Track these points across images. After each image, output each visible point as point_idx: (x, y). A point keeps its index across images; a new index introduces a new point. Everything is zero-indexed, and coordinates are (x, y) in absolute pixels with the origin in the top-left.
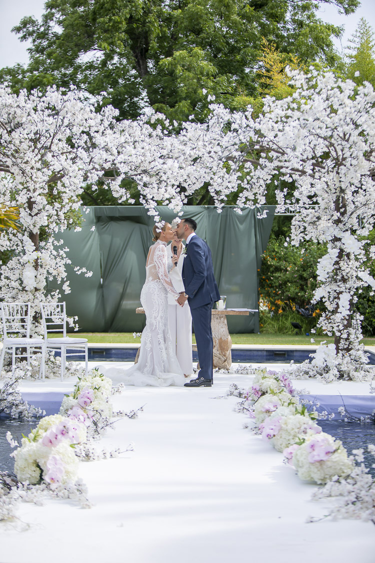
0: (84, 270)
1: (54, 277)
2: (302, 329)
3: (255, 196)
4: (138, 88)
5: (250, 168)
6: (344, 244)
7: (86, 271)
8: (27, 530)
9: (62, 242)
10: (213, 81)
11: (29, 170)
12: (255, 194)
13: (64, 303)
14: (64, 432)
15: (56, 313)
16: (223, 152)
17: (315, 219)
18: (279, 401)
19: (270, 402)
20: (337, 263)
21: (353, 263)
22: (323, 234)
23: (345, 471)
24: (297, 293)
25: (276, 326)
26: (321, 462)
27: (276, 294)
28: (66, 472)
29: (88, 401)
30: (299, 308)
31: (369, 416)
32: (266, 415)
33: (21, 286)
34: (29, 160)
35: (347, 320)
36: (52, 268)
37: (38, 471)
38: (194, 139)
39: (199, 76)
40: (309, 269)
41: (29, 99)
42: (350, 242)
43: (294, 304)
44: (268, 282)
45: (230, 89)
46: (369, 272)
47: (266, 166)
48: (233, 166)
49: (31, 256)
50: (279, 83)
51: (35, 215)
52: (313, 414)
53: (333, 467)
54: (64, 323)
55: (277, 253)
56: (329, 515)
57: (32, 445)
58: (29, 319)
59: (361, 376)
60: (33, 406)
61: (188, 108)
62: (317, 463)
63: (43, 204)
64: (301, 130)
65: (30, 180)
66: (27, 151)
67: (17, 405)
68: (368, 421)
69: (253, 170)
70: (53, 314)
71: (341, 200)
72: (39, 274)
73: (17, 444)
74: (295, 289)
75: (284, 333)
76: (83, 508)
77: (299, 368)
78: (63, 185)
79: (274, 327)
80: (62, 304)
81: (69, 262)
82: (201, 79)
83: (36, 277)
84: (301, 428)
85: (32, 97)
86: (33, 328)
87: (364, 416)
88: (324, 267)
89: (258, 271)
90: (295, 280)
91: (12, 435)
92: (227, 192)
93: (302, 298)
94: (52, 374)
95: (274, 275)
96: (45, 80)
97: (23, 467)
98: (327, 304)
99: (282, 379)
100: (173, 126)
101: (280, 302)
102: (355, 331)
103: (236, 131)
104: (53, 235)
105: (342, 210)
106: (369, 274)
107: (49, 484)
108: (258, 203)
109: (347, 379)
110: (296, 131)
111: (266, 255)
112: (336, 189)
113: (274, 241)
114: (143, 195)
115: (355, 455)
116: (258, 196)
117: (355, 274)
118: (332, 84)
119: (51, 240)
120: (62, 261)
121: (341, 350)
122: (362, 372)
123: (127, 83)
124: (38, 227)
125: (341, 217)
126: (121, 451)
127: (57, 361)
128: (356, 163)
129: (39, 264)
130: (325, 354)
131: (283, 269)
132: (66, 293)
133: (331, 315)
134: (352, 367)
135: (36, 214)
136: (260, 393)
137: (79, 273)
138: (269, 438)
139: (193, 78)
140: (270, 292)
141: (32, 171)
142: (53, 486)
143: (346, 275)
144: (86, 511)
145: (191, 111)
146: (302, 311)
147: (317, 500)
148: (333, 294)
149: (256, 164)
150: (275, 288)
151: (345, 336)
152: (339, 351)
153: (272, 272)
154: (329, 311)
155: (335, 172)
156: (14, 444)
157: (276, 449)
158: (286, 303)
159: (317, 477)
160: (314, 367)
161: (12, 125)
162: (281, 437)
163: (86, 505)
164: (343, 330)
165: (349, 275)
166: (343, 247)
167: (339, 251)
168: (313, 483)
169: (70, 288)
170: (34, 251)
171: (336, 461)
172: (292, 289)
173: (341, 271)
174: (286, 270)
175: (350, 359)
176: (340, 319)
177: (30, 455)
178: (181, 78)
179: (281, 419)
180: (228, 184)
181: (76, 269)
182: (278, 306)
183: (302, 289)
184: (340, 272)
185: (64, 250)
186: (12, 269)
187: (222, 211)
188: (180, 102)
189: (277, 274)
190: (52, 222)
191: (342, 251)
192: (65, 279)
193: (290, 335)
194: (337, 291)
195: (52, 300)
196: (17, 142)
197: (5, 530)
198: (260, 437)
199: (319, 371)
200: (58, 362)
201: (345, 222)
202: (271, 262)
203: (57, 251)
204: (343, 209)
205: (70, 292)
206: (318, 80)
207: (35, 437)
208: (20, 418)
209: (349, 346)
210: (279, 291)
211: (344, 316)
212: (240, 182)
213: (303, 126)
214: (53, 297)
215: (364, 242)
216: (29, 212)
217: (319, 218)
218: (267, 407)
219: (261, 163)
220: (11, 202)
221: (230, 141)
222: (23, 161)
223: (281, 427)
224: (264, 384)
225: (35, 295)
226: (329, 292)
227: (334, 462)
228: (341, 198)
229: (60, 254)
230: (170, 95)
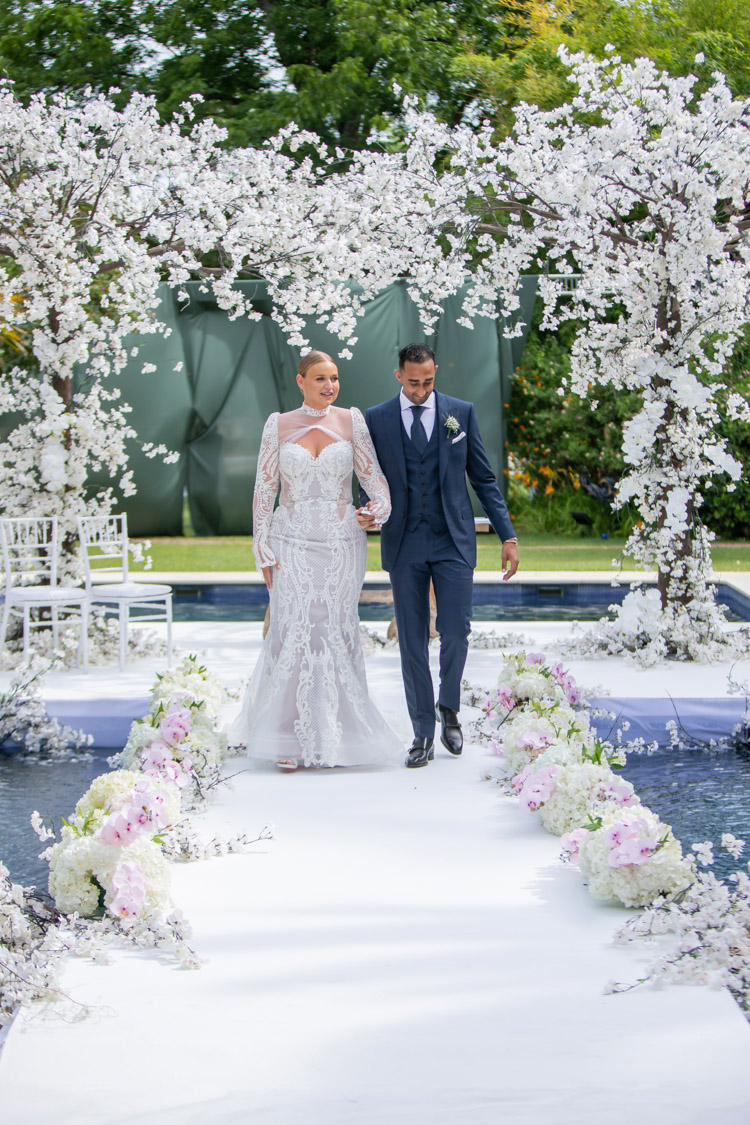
0: (162, 449)
1: (103, 463)
2: (595, 526)
3: (500, 293)
4: (257, 29)
5: (488, 245)
6: (675, 392)
7: (165, 451)
8: (84, 1018)
9: (117, 393)
10: (408, 18)
11: (53, 260)
12: (499, 291)
13: (124, 516)
14: (143, 818)
15: (108, 535)
16: (434, 217)
17: (618, 344)
18: (551, 727)
19: (535, 729)
20: (662, 429)
21: (695, 429)
22: (634, 373)
23: (678, 883)
24: (582, 454)
25: (540, 519)
26: (632, 867)
27: (541, 455)
28: (148, 893)
29: (181, 732)
30: (588, 483)
31: (726, 738)
32: (526, 756)
33: (38, 482)
34: (53, 240)
35: (682, 540)
36: (99, 447)
37: (96, 892)
38: (378, 187)
39: (380, 8)
40: (607, 403)
41: (50, 113)
42: (688, 387)
43: (577, 475)
44: (525, 430)
45: (443, 30)
46: (725, 447)
47: (519, 240)
48: (456, 243)
49: (57, 420)
50: (543, 25)
51: (63, 342)
52: (616, 757)
53: (655, 876)
54: (124, 555)
55: (542, 370)
56: (648, 978)
57: (83, 843)
58: (55, 547)
59: (710, 653)
60: (68, 729)
61: (358, 73)
62: (625, 869)
63: (80, 320)
64: (590, 177)
65: (54, 280)
66: (49, 223)
67: (37, 726)
68: (725, 746)
69: (494, 249)
70: (101, 536)
71: (669, 305)
72: (73, 458)
73: (51, 835)
74: (580, 445)
75: (557, 534)
76: (184, 968)
77: (589, 637)
78: (121, 290)
79: (538, 521)
80: (118, 517)
81: (133, 434)
82: (385, 13)
83: (66, 463)
84: (594, 789)
85: (54, 110)
86: (63, 565)
87: (717, 737)
88: (637, 436)
89: (504, 409)
90: (579, 426)
91: (41, 817)
92: (444, 294)
93: (593, 464)
94: (101, 656)
95: (536, 415)
96: (67, 18)
97: (66, 883)
98: (643, 510)
99: (555, 672)
100: (335, 156)
101: (547, 472)
102: (697, 561)
103: (460, 171)
104: (99, 380)
105: (672, 325)
106: (725, 450)
107: (118, 919)
108: (505, 309)
109: (683, 658)
110: (579, 180)
111: (520, 375)
112: (659, 284)
113: (534, 347)
114: (277, 305)
115: (696, 854)
116: (505, 295)
117: (697, 451)
118: (649, 81)
119: (96, 390)
120: (118, 432)
121: (672, 600)
122: (714, 645)
123: (234, 19)
124: (70, 364)
125: (669, 338)
126: (249, 838)
127: (109, 628)
128: (699, 237)
129: (73, 437)
130: (641, 608)
131: (554, 404)
132: (126, 495)
133: (651, 532)
134: (693, 635)
135: (67, 340)
136: (513, 702)
137: (152, 455)
138: (533, 810)
139: (369, 12)
140: (528, 450)
141: (58, 261)
142: (126, 923)
143: (681, 453)
144: (192, 973)
145: (366, 78)
146: (593, 489)
147: (625, 944)
148: (655, 491)
149: (499, 237)
150: (538, 441)
151: (678, 573)
152: (668, 601)
153: (533, 411)
154: (647, 525)
155: (657, 251)
156: (45, 834)
157: (545, 829)
158: (561, 474)
159: (625, 894)
160: (618, 635)
161: (17, 164)
162: (555, 806)
163: (191, 962)
164: (675, 560)
165: (686, 452)
166: (674, 397)
167: (666, 405)
168: (618, 906)
169: (134, 486)
170: (63, 413)
171: (660, 865)
172: (573, 445)
173: (669, 444)
174: (560, 407)
175: (688, 617)
176: (668, 539)
177: (80, 863)
178: (344, 13)
179: (554, 770)
180: (445, 278)
181: (146, 447)
182: (544, 480)
183: (593, 444)
184: (667, 446)
185: (122, 409)
186: (19, 449)
187: (433, 331)
188: (342, 60)
189: (542, 415)
190: (97, 355)
191: (671, 404)
192: (125, 468)
193: (569, 537)
194: (662, 485)
195: (98, 509)
196: (29, 206)
197: (44, 1019)
198: (515, 800)
199: (628, 643)
200: (112, 631)
201: (677, 349)
202: (529, 390)
203: (108, 411)
204: (674, 323)
205: (134, 492)
206: (622, 72)
207: (87, 823)
208: (44, 752)
209: (686, 591)
210: (546, 448)
211: (676, 535)
212: (470, 272)
213: (593, 168)
214: (102, 503)
215: (715, 387)
216: (52, 335)
217: (624, 341)
218: (527, 740)
219: (510, 234)
220: (15, 316)
221: (449, 193)
222: (42, 244)
223: (556, 787)
224: (522, 684)
225: (66, 499)
226: (647, 487)
227: (656, 866)
228: (669, 302)
229: (114, 419)
230: (321, 46)
